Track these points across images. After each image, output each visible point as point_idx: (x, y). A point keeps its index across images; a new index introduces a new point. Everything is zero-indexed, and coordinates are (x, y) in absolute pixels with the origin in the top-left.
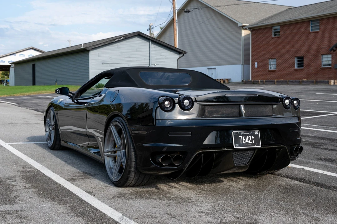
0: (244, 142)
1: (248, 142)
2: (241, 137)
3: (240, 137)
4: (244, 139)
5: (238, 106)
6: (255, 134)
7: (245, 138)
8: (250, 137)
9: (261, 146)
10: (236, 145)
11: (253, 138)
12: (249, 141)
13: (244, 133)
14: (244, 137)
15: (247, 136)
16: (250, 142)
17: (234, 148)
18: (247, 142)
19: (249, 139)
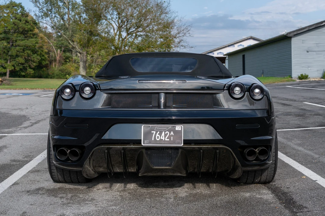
0: (158, 138)
1: (163, 138)
2: (155, 132)
3: (152, 132)
4: (157, 135)
5: (157, 95)
6: (177, 129)
7: (160, 134)
8: (167, 133)
9: (182, 144)
10: (146, 141)
11: (173, 134)
12: (165, 137)
13: (159, 127)
14: (159, 132)
15: (164, 132)
16: (167, 139)
17: (142, 145)
18: (161, 138)
19: (165, 135)
